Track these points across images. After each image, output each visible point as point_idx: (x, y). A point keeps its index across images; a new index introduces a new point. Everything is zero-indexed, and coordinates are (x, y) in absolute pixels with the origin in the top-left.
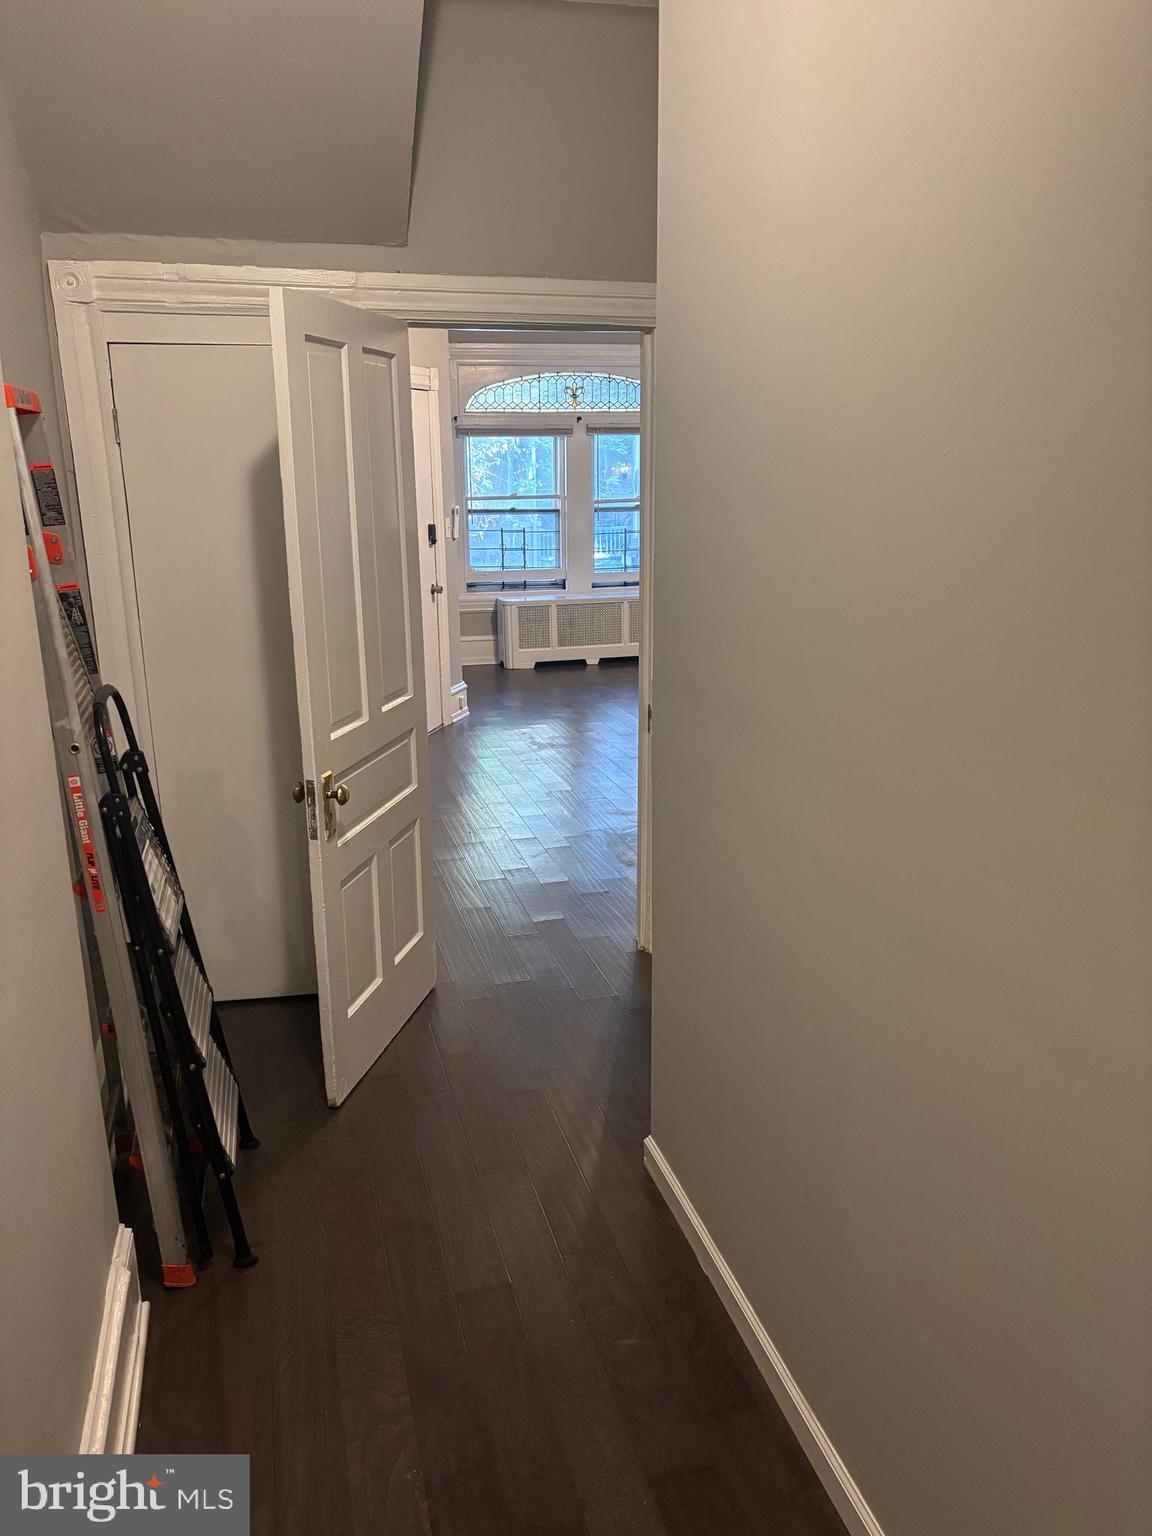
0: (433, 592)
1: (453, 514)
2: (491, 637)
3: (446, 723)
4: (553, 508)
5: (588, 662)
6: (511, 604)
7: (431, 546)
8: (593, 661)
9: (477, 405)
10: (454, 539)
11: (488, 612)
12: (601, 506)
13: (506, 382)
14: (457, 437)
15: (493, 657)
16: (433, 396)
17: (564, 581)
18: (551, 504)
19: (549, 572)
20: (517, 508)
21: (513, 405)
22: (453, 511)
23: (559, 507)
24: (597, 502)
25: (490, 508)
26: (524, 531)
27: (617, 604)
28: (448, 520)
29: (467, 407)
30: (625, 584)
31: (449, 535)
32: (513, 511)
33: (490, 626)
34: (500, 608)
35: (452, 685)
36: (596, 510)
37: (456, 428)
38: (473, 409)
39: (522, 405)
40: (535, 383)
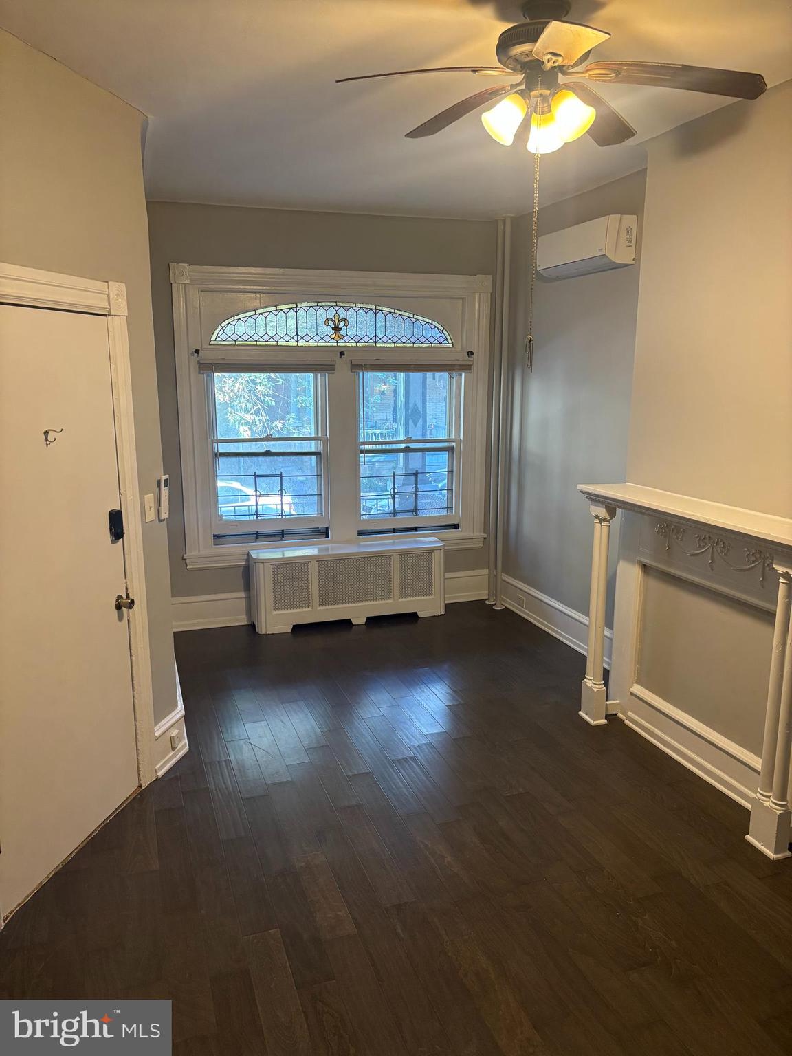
0: (119, 607)
1: (159, 486)
2: (242, 594)
3: (145, 785)
4: (313, 450)
5: (354, 622)
6: (264, 562)
7: (113, 542)
8: (359, 620)
9: (224, 337)
10: (160, 521)
11: (239, 566)
12: (368, 447)
13: (258, 312)
14: (199, 373)
15: (244, 616)
16: (119, 325)
17: (327, 529)
18: (311, 446)
19: (310, 520)
20: (273, 450)
21: (266, 338)
22: (159, 482)
23: (320, 449)
24: (364, 444)
25: (241, 450)
26: (281, 476)
27: (387, 556)
28: (150, 498)
29: (213, 339)
30: (394, 531)
31: (151, 516)
32: (268, 453)
33: (241, 583)
34: (251, 562)
35: (156, 724)
36: (362, 452)
37: (199, 362)
38: (219, 341)
39: (277, 338)
40: (292, 313)
